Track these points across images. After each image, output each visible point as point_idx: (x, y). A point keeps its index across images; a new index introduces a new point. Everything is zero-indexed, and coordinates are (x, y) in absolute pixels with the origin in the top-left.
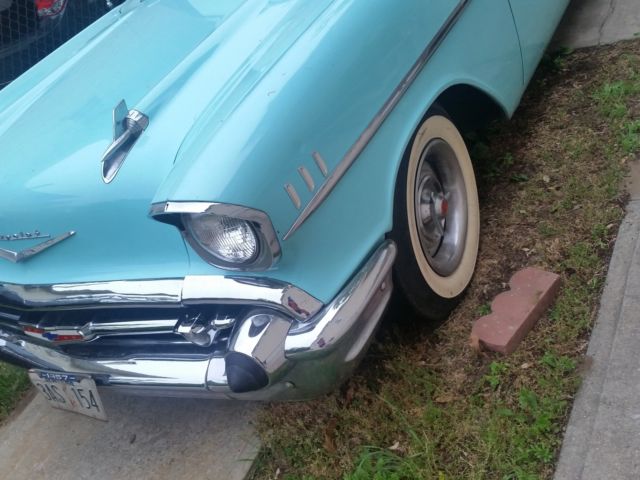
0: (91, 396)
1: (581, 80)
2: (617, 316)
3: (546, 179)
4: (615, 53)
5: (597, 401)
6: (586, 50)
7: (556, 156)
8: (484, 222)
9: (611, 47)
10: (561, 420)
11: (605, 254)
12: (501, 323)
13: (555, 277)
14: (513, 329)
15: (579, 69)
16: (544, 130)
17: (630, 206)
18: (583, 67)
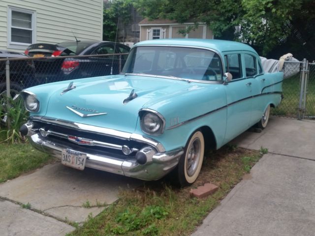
0: (83, 160)
1: (238, 154)
2: (231, 198)
3: (221, 170)
4: (250, 152)
5: (219, 211)
6: (242, 148)
7: (225, 167)
8: (200, 173)
9: (250, 150)
10: (209, 211)
11: (232, 188)
12: (199, 191)
13: (217, 187)
14: (202, 193)
15: (239, 152)
16: (224, 161)
17: (242, 181)
18: (240, 152)
